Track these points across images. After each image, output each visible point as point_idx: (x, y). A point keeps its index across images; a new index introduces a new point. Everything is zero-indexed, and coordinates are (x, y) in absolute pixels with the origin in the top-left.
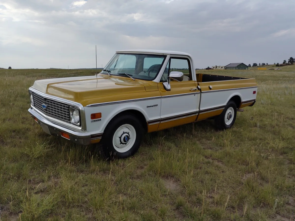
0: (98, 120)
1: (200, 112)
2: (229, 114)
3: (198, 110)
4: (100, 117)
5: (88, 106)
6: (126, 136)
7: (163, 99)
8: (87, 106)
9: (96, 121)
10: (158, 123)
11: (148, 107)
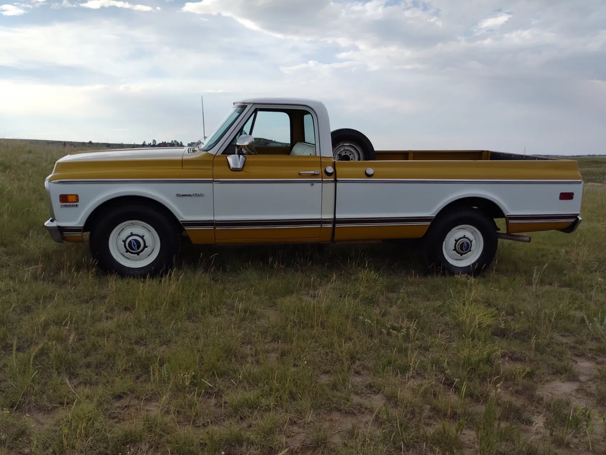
0: (73, 206)
1: (335, 221)
2: (458, 242)
3: (331, 217)
4: (77, 201)
5: (55, 183)
6: (133, 240)
7: (216, 186)
8: (53, 182)
9: (69, 206)
10: (212, 228)
11: (178, 195)
